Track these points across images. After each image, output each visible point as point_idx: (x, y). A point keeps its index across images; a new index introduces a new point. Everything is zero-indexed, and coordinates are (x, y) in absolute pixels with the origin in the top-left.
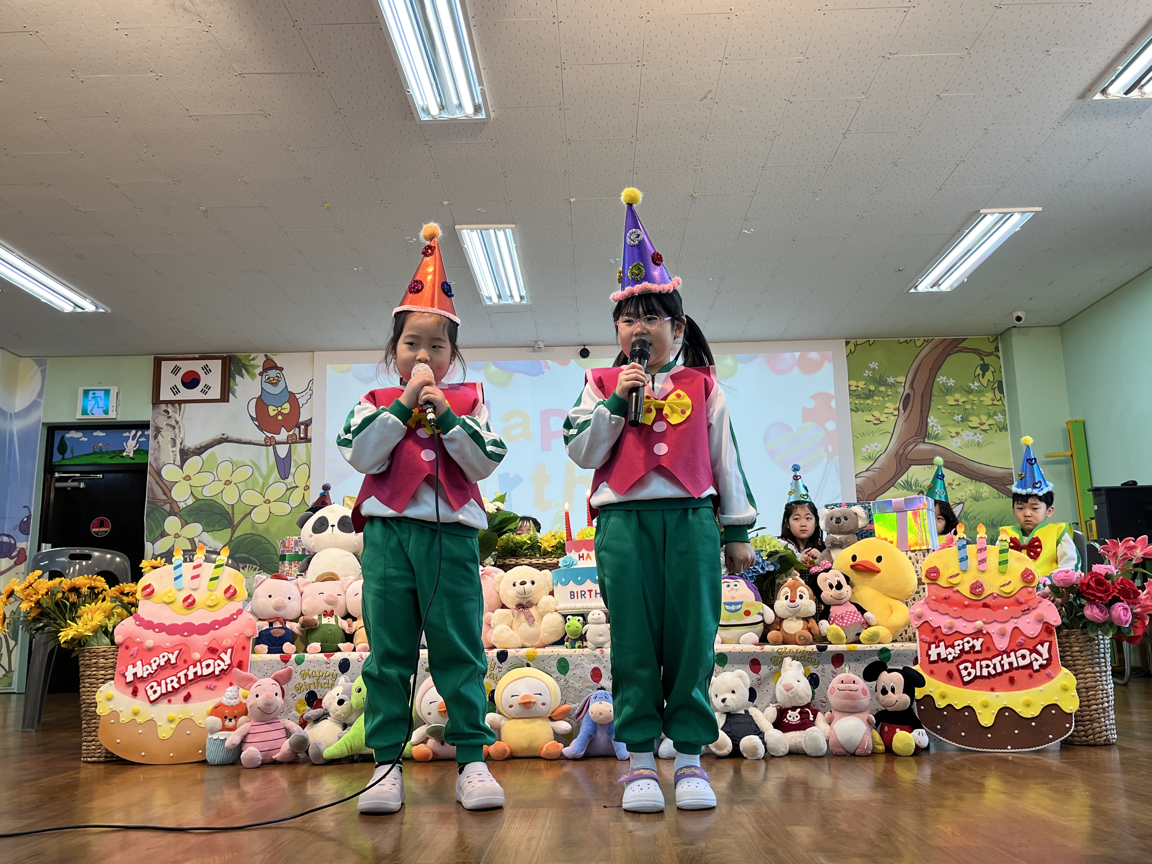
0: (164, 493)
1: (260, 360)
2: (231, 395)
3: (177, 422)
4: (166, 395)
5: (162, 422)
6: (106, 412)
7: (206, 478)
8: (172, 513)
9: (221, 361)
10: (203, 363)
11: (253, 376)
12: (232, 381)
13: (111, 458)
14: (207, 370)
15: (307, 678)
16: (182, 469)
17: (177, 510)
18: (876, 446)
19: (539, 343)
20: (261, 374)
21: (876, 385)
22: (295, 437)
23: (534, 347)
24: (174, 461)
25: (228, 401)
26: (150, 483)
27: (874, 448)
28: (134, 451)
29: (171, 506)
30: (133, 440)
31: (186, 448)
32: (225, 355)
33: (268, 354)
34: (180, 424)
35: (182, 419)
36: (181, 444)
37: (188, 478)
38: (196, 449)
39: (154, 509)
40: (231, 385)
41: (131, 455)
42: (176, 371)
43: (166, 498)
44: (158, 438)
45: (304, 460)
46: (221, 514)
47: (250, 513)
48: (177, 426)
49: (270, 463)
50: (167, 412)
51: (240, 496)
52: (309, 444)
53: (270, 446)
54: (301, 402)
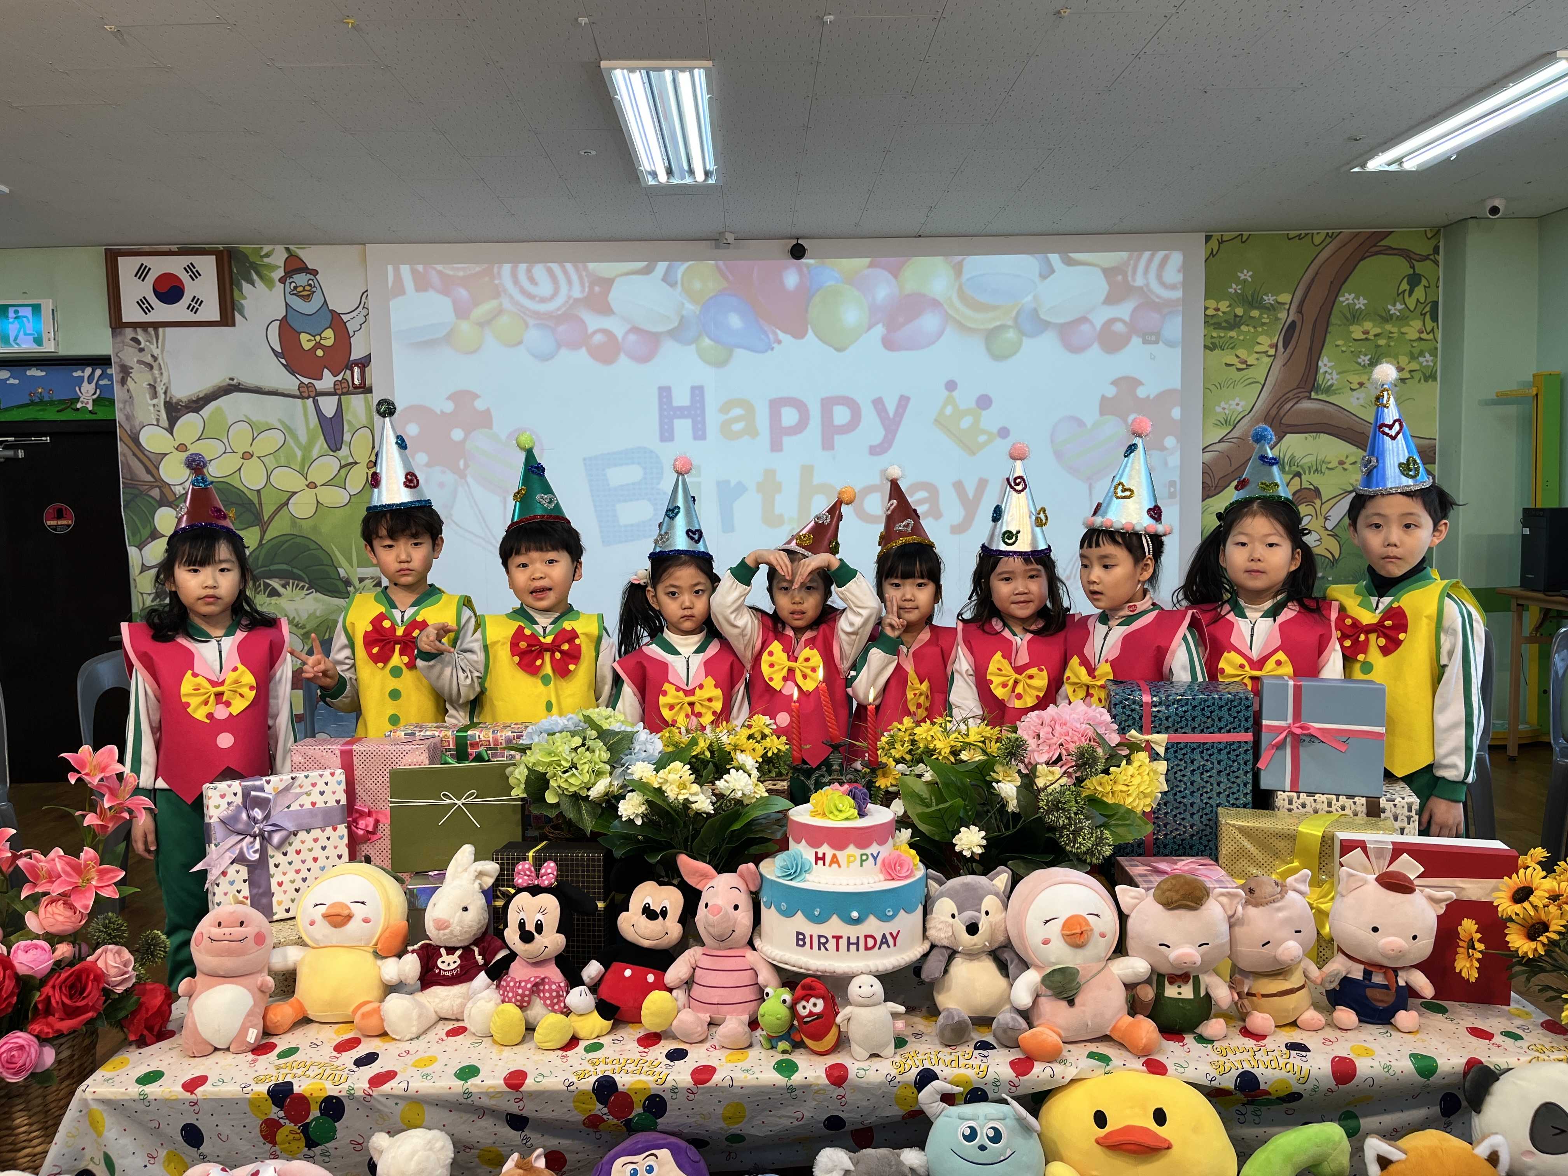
0: (149, 471)
1: (278, 257)
2: (236, 313)
3: (155, 358)
4: (131, 312)
5: (131, 357)
6: (39, 342)
7: (213, 447)
8: (164, 502)
9: (214, 257)
10: (186, 260)
11: (269, 283)
12: (236, 292)
13: (59, 411)
14: (193, 273)
16: (172, 434)
17: (171, 498)
18: (1238, 404)
19: (726, 233)
20: (282, 280)
21: (1246, 307)
22: (346, 385)
23: (717, 240)
24: (158, 420)
25: (234, 325)
26: (124, 455)
27: (1234, 406)
28: (94, 400)
29: (162, 492)
30: (89, 382)
31: (174, 401)
32: (220, 247)
33: (291, 247)
34: (160, 361)
35: (162, 353)
36: (165, 393)
37: (182, 448)
38: (191, 401)
39: (136, 496)
40: (236, 298)
41: (90, 407)
42: (141, 274)
43: (152, 480)
44: (128, 383)
45: (364, 420)
46: (242, 505)
47: (286, 503)
48: (155, 365)
49: (312, 426)
50: (136, 340)
51: (268, 477)
52: (369, 395)
53: (308, 398)
54: (351, 327)
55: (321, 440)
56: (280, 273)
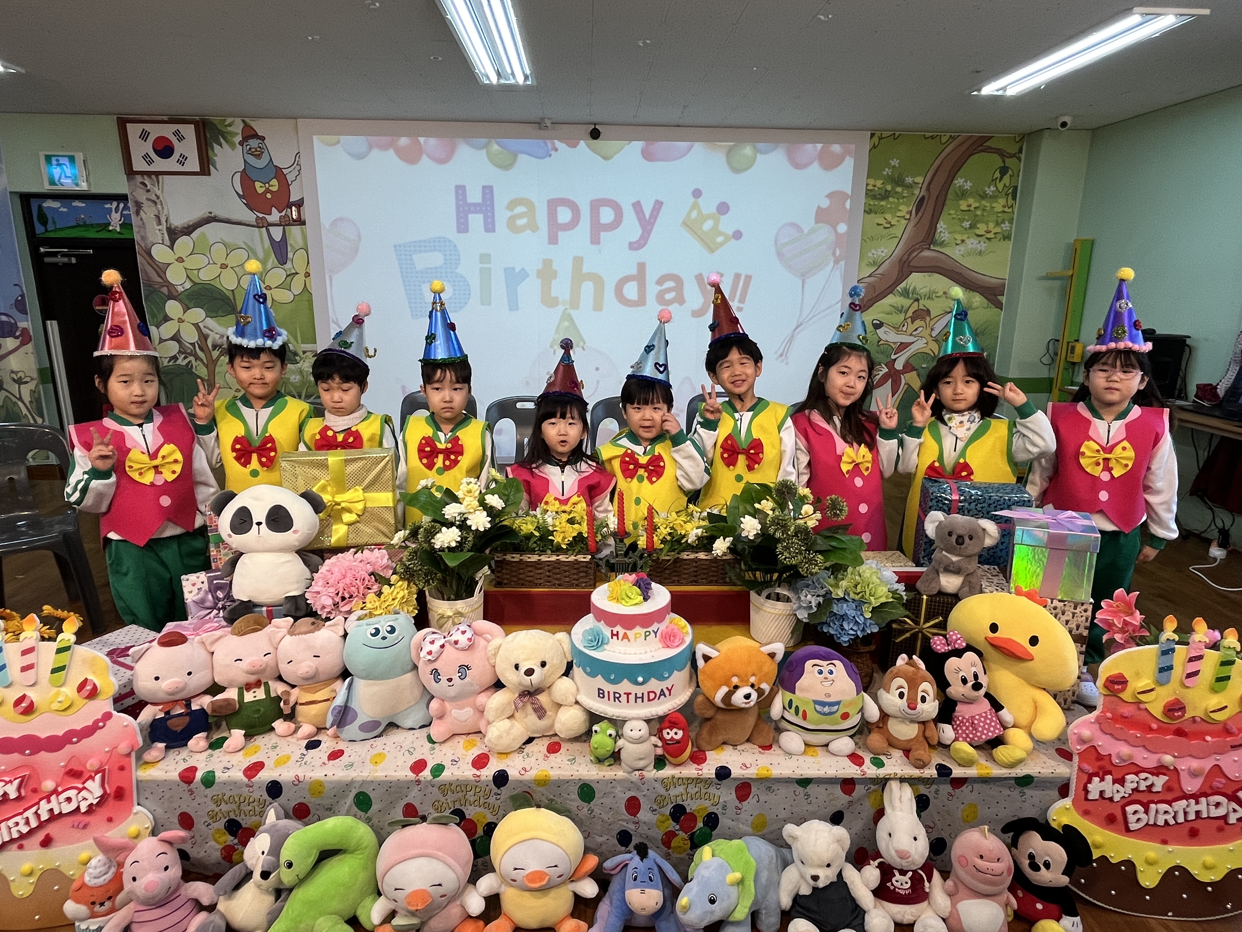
2: (210, 167)
3: (158, 197)
4: (139, 164)
5: (141, 195)
6: (77, 183)
8: (171, 296)
9: (193, 125)
10: (174, 127)
11: (232, 146)
12: (210, 151)
13: (97, 232)
14: (179, 136)
15: (223, 804)
16: (172, 250)
18: (882, 252)
19: (546, 121)
20: (241, 143)
22: (287, 219)
23: (540, 124)
25: (209, 175)
26: (142, 262)
28: (120, 225)
29: (169, 290)
30: (116, 212)
31: (173, 227)
32: (197, 118)
34: (161, 198)
35: (162, 192)
36: (166, 221)
37: (180, 260)
38: (184, 228)
39: (152, 292)
40: (210, 155)
41: (118, 230)
43: (162, 281)
44: (140, 213)
45: (301, 244)
46: (223, 300)
48: (158, 202)
49: (266, 247)
50: (144, 184)
52: (303, 227)
53: (263, 227)
54: (289, 178)
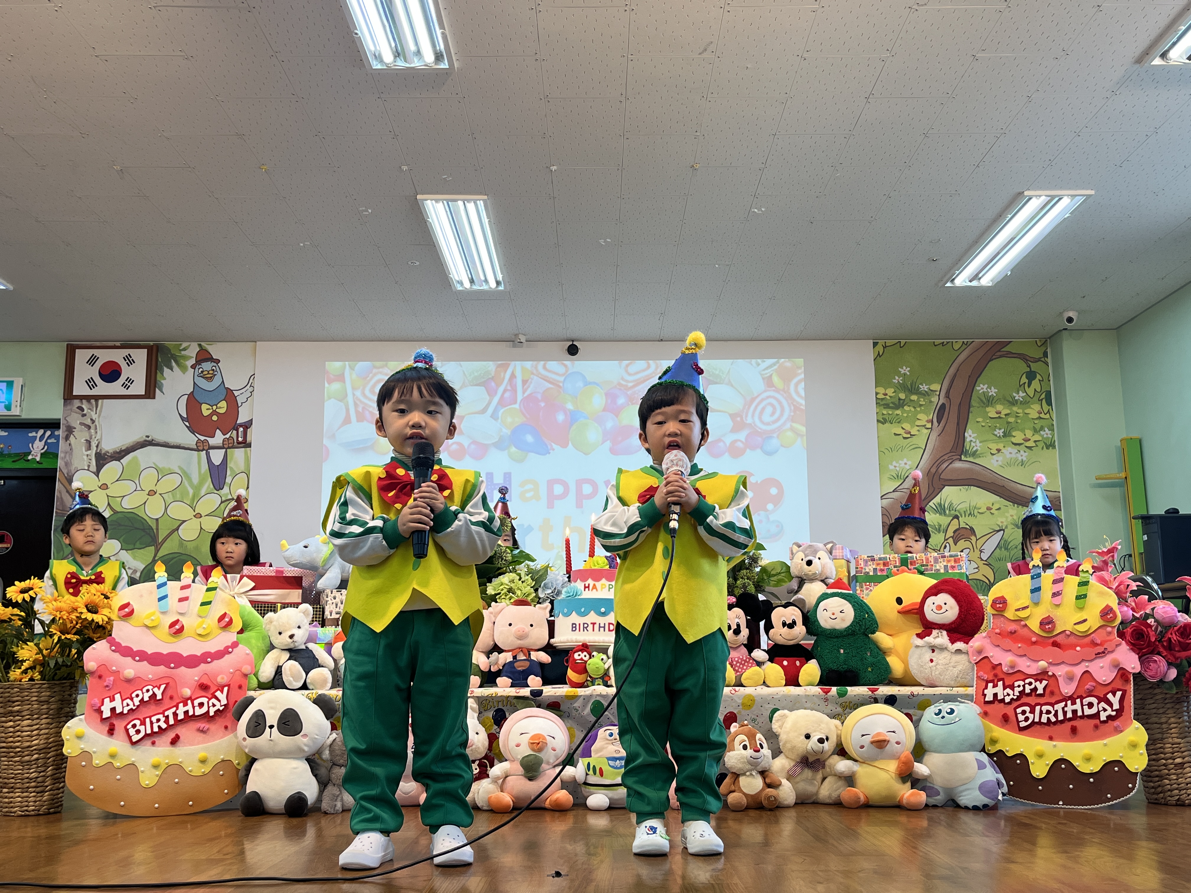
1: (193, 351)
2: (157, 389)
3: (93, 421)
4: (80, 388)
5: (75, 420)
6: (8, 408)
7: (127, 486)
10: (126, 352)
13: (13, 462)
14: (130, 361)
16: (98, 476)
18: (906, 464)
19: (521, 336)
20: (193, 367)
21: (907, 393)
22: (232, 441)
23: (513, 341)
24: (89, 466)
26: (60, 492)
27: (903, 465)
28: (42, 454)
30: (40, 440)
31: (103, 452)
32: (152, 343)
34: (97, 423)
36: (97, 447)
40: (158, 378)
41: (38, 459)
42: (92, 361)
44: (70, 439)
45: (242, 468)
46: (143, 530)
47: (177, 529)
48: (93, 426)
49: (203, 471)
50: (81, 409)
51: (166, 509)
52: (248, 449)
53: (202, 451)
54: (240, 400)
55: (209, 482)
56: (193, 361)
